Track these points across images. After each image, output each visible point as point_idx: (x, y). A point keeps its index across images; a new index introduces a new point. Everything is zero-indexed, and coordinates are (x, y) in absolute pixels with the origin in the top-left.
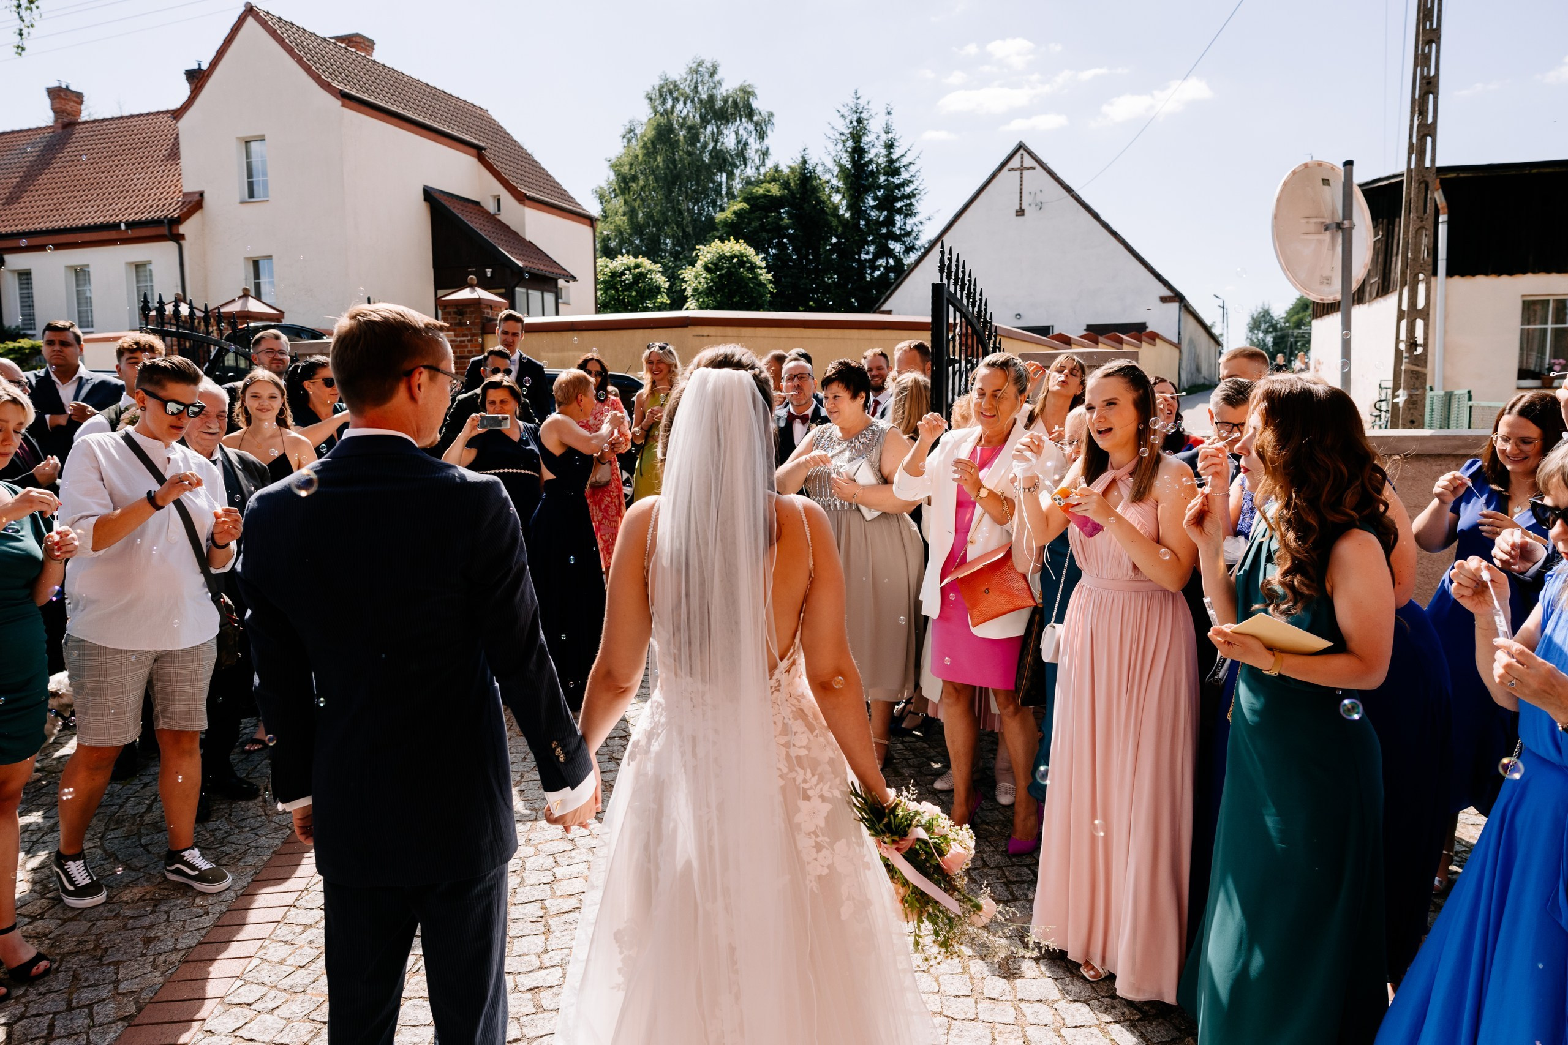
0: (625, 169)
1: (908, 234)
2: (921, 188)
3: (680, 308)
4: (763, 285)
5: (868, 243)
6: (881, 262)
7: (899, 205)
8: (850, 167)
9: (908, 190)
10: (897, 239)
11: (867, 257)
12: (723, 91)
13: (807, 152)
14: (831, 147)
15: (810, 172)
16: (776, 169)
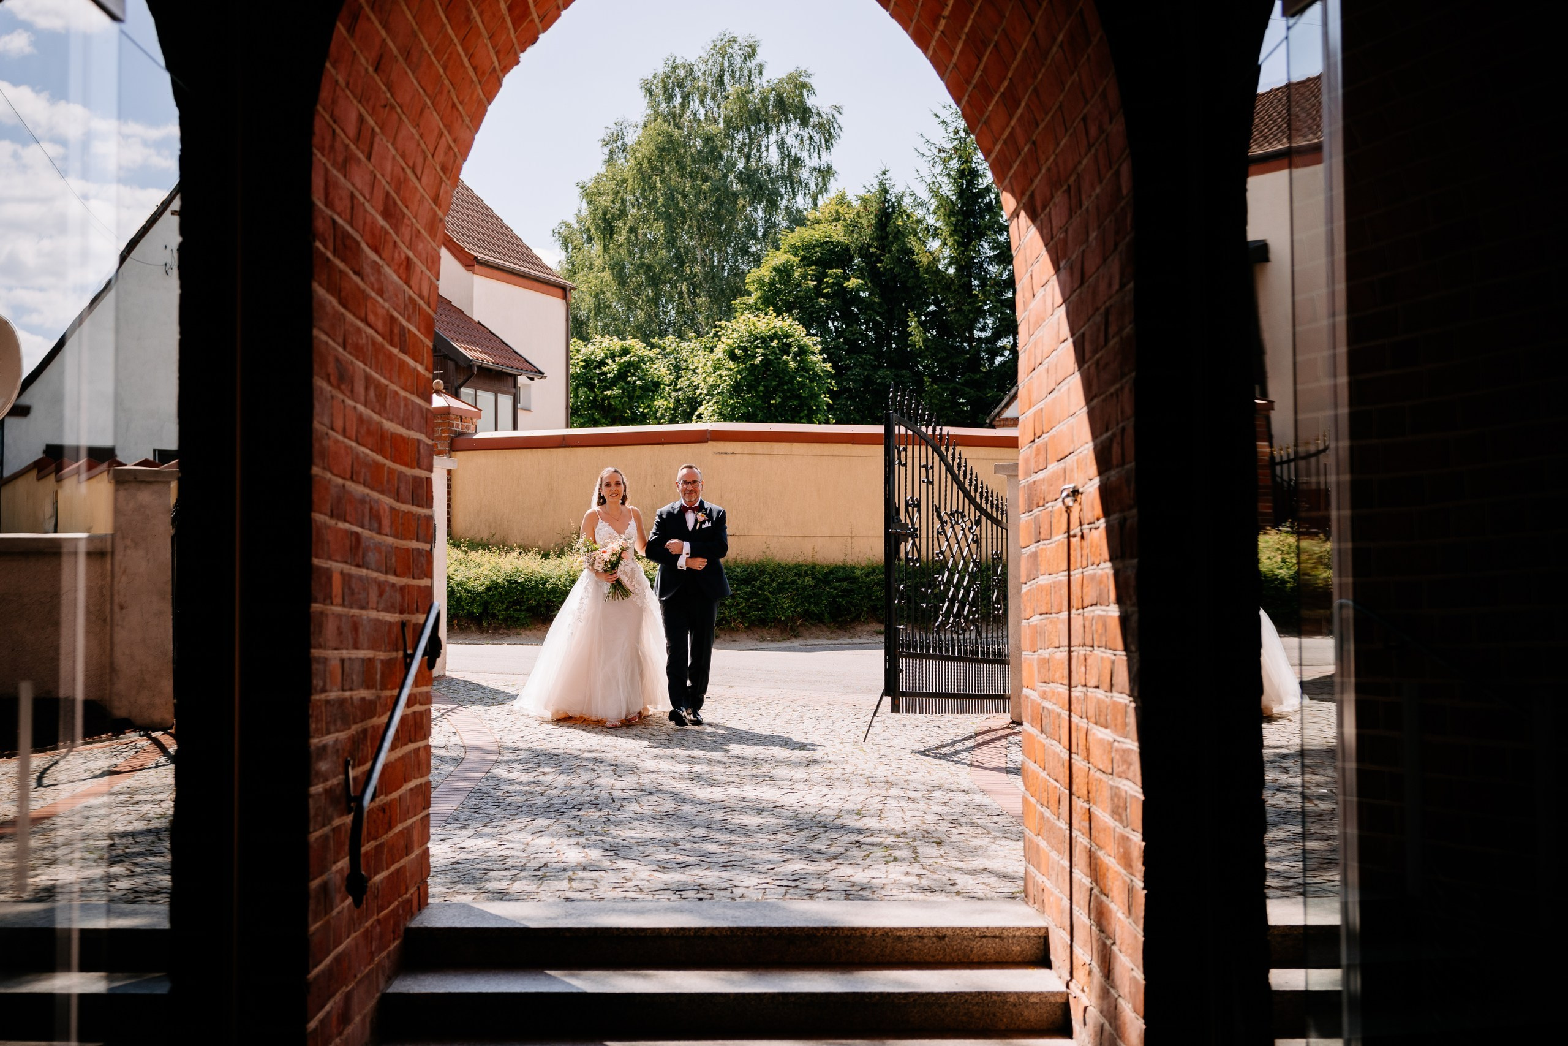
0: (606, 201)
3: (687, 418)
4: (816, 377)
5: (982, 313)
8: (954, 198)
11: (983, 335)
12: (761, 83)
13: (887, 177)
14: (925, 169)
15: (893, 207)
16: (841, 200)
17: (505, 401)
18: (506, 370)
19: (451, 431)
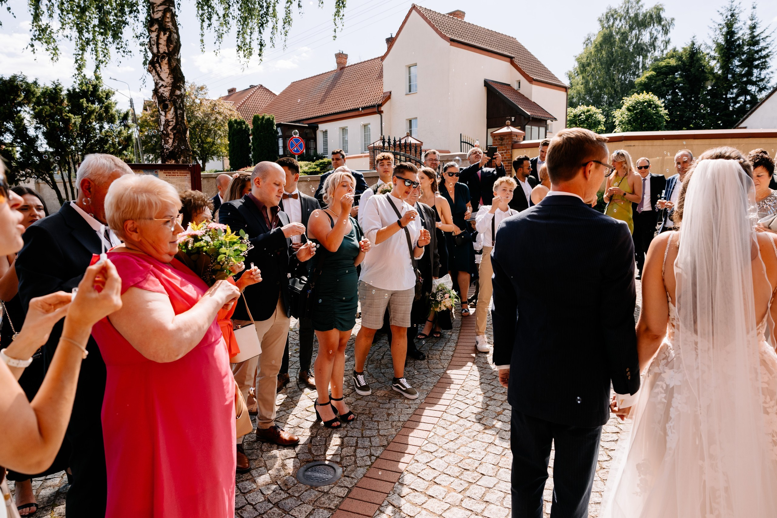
0: (584, 60)
1: (762, 80)
2: (774, 51)
3: (611, 132)
4: (661, 116)
5: (733, 88)
6: (742, 98)
7: (756, 63)
8: (723, 43)
9: (764, 53)
10: (754, 83)
11: (731, 96)
12: (644, 10)
13: (695, 38)
14: (712, 34)
15: (697, 50)
16: (674, 50)
17: (542, 130)
18: (542, 118)
19: (512, 141)
